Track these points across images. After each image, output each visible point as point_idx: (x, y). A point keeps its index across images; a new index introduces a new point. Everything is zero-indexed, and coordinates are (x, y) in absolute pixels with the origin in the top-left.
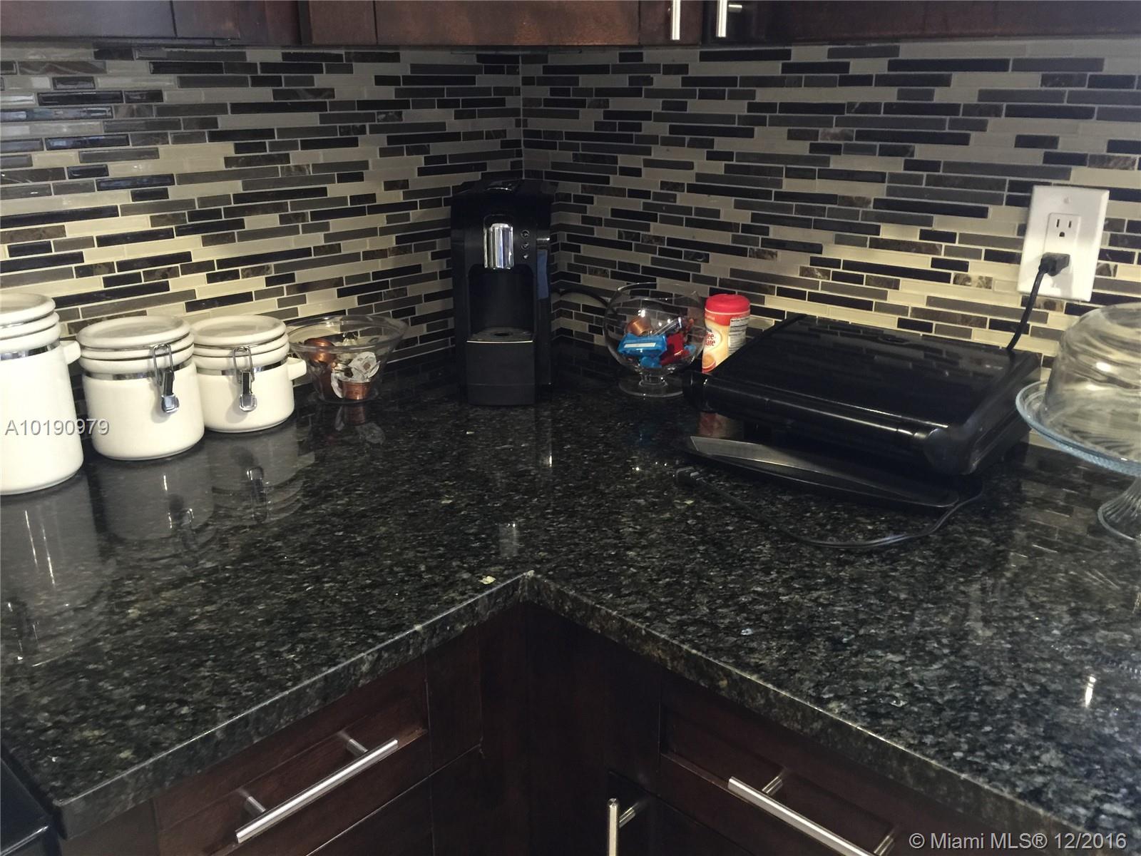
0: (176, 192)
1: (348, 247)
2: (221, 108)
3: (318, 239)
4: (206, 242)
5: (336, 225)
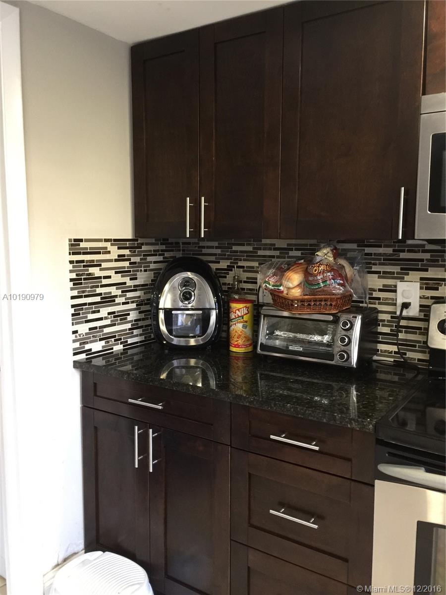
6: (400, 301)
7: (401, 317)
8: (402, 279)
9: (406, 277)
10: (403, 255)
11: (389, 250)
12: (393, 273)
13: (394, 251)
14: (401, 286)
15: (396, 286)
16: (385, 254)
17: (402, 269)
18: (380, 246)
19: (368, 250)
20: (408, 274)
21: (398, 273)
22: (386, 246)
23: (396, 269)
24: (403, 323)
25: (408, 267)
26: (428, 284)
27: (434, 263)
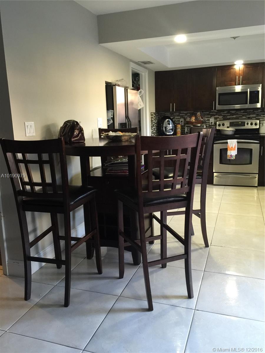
6: (210, 122)
7: (211, 125)
8: (211, 118)
10: (211, 113)
11: (208, 113)
15: (209, 119)
18: (206, 112)
19: (204, 113)
23: (210, 116)
25: (212, 116)
26: (216, 119)
27: (216, 115)
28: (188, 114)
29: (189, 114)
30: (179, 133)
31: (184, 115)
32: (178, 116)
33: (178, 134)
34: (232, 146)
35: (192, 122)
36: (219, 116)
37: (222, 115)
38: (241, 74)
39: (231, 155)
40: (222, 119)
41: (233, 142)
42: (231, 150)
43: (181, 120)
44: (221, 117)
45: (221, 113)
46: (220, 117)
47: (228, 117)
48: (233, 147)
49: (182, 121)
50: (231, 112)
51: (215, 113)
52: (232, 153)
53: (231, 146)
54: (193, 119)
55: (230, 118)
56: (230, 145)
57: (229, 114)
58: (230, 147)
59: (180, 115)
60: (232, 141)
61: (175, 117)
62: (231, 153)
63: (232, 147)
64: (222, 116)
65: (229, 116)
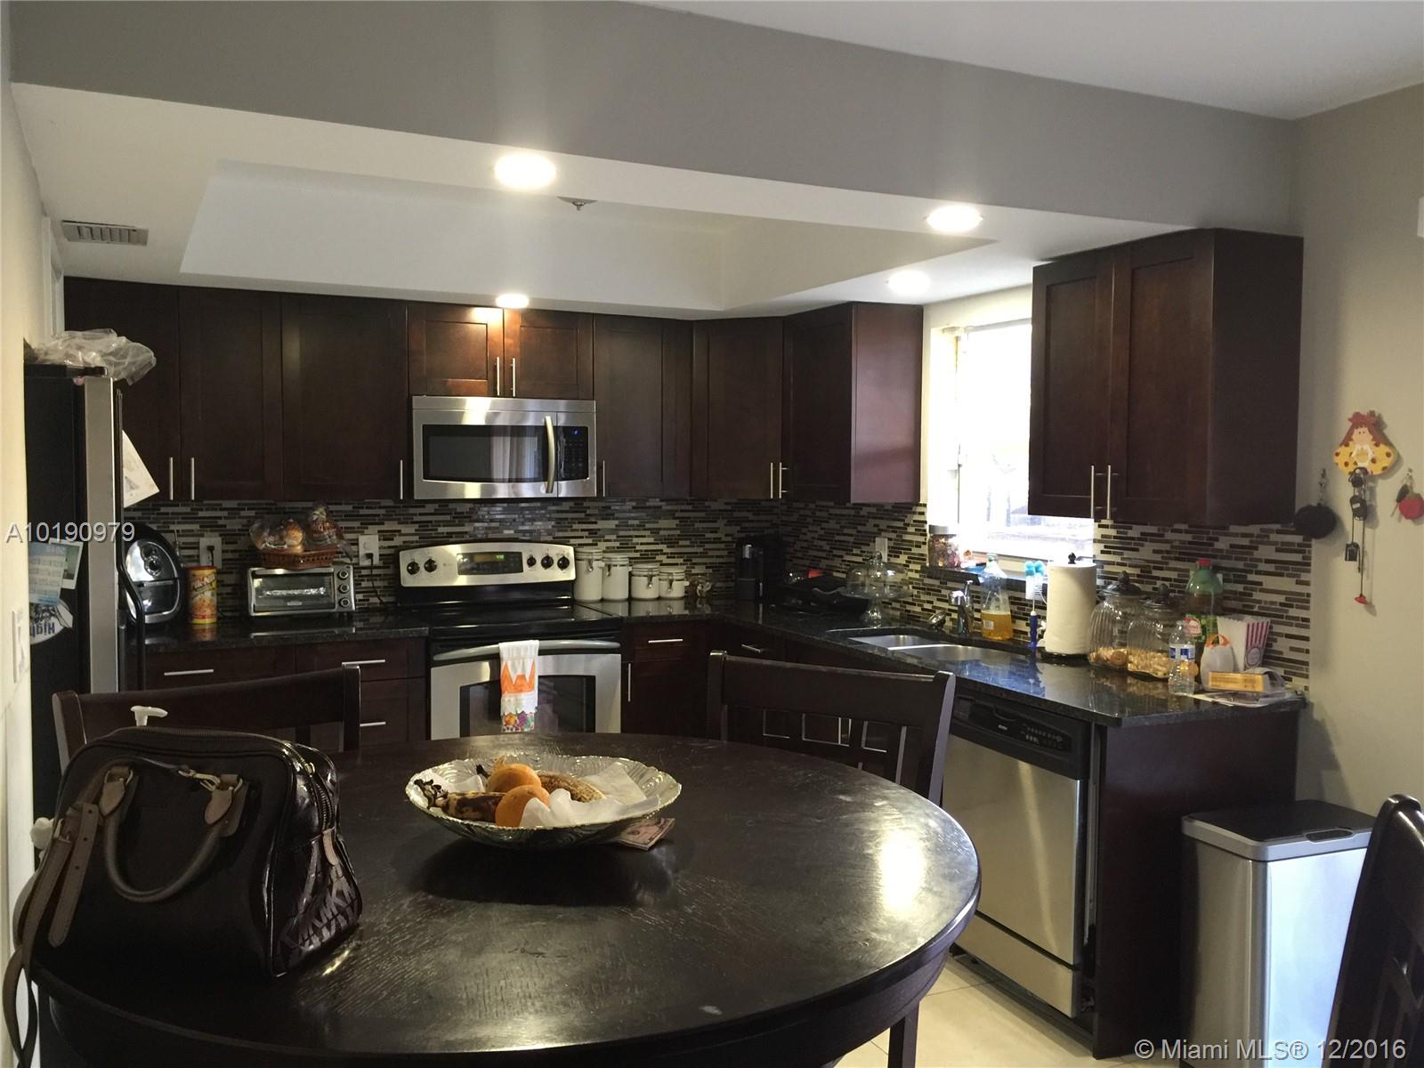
0: (662, 533)
1: (710, 553)
2: (677, 511)
3: (701, 550)
4: (668, 547)
5: (707, 546)
6: (362, 552)
7: (368, 568)
8: (362, 533)
9: (366, 531)
10: (362, 512)
11: (350, 508)
12: (354, 528)
13: (354, 508)
14: (362, 539)
15: (357, 540)
16: (345, 511)
17: (361, 524)
18: (341, 504)
19: (338, 508)
20: (367, 528)
21: (358, 528)
22: (346, 504)
23: (356, 524)
24: (364, 572)
25: (367, 522)
26: (385, 536)
27: (388, 517)
28: (243, 513)
29: (252, 513)
30: (208, 612)
31: (225, 513)
32: (186, 518)
33: (204, 617)
34: (519, 672)
35: (289, 556)
36: (399, 523)
37: (416, 519)
38: (512, 349)
39: (523, 712)
40: (416, 538)
41: (522, 653)
42: (521, 691)
43: (204, 542)
44: (411, 529)
45: (412, 511)
46: (405, 529)
47: (441, 530)
48: (527, 677)
49: (211, 549)
50: (451, 506)
51: (382, 512)
52: (524, 702)
53: (515, 671)
54: (295, 541)
55: (450, 535)
56: (513, 665)
57: (448, 518)
58: (514, 680)
59: (201, 514)
60: (518, 649)
61: (172, 527)
62: (518, 704)
63: (523, 677)
64: (417, 526)
65: (447, 524)
